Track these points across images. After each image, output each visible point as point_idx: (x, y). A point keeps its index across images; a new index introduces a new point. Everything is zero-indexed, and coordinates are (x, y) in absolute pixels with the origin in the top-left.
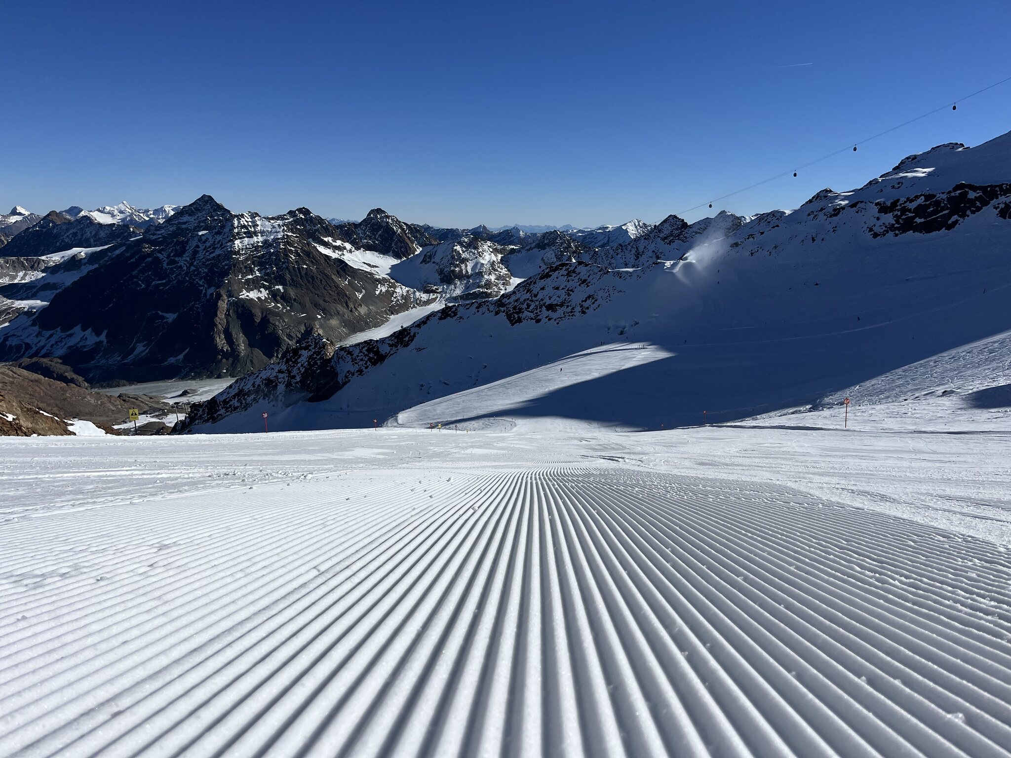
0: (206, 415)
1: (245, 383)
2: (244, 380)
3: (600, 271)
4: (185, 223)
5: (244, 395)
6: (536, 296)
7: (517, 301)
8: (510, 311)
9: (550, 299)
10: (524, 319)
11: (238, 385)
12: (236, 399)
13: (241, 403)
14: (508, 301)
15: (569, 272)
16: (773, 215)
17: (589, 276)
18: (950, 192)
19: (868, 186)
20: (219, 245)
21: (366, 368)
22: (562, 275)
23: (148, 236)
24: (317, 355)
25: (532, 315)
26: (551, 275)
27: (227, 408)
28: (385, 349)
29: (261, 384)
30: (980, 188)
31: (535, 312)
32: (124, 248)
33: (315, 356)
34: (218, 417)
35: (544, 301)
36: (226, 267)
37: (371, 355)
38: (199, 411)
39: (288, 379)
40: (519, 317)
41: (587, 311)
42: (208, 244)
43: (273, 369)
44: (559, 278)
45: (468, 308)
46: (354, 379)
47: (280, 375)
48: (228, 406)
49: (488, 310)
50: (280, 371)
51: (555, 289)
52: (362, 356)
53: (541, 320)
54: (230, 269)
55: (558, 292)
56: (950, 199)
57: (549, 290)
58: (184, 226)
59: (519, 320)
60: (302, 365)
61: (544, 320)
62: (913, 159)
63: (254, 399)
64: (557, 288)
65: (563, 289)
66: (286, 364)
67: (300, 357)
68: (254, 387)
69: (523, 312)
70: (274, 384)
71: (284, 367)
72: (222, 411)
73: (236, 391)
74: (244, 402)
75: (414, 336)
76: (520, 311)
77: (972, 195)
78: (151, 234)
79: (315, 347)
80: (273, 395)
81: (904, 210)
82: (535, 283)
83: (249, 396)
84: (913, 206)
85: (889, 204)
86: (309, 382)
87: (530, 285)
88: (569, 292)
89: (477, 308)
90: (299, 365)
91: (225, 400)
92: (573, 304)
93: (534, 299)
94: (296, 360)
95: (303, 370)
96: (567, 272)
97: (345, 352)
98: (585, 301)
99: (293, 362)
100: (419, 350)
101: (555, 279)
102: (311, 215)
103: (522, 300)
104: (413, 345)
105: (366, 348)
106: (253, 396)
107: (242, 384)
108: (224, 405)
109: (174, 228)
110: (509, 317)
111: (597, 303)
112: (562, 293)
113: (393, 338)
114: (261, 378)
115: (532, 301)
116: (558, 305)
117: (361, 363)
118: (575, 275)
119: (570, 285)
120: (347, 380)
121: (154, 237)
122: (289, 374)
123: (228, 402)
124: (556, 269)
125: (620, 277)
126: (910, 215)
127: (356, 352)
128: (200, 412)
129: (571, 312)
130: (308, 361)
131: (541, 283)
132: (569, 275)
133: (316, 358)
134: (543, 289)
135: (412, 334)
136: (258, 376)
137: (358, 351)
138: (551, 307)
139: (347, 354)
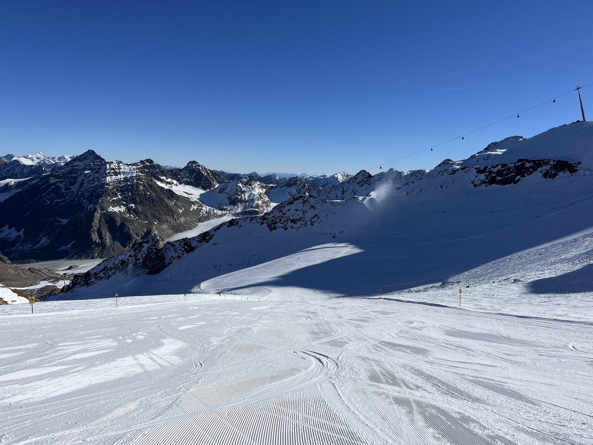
0: (83, 282)
1: (108, 262)
2: (108, 261)
3: (322, 201)
4: (77, 166)
5: (107, 270)
6: (285, 214)
7: (273, 217)
8: (269, 222)
9: (293, 216)
10: (278, 227)
11: (104, 264)
12: (102, 272)
13: (105, 275)
14: (269, 217)
15: (304, 201)
16: (419, 172)
17: (315, 204)
18: (515, 163)
19: (471, 158)
20: (97, 180)
21: (183, 255)
22: (300, 203)
23: (53, 173)
24: (153, 247)
25: (282, 225)
26: (294, 203)
27: (96, 278)
28: (194, 244)
29: (118, 263)
30: (532, 161)
31: (284, 223)
32: (38, 180)
33: (152, 247)
34: (90, 283)
35: (289, 218)
36: (101, 193)
37: (186, 247)
38: (78, 279)
39: (135, 261)
40: (274, 226)
41: (314, 224)
42: (90, 179)
43: (126, 254)
44: (298, 204)
45: (245, 221)
46: (175, 261)
47: (131, 258)
48: (97, 276)
49: (257, 222)
50: (130, 256)
51: (296, 211)
52: (180, 247)
53: (287, 228)
54: (103, 193)
55: (297, 213)
56: (516, 167)
57: (293, 211)
58: (76, 168)
59: (275, 228)
60: (144, 253)
61: (290, 229)
62: (495, 144)
63: (114, 273)
64: (297, 210)
65: (300, 211)
66: (134, 251)
67: (143, 247)
68: (114, 265)
69: (277, 223)
70: (126, 263)
71: (133, 254)
72: (93, 280)
73: (103, 267)
74: (107, 274)
75: (212, 236)
76: (276, 223)
77: (528, 165)
78: (56, 172)
79: (153, 241)
80: (125, 270)
81: (491, 172)
82: (284, 207)
83: (110, 271)
84: (495, 170)
85: (482, 168)
86: (147, 263)
87: (281, 208)
88: (304, 212)
89: (250, 220)
90: (142, 252)
91: (96, 273)
92: (306, 219)
93: (284, 216)
94: (140, 249)
95: (144, 256)
96: (303, 201)
97: (170, 245)
98: (313, 218)
99: (139, 251)
100: (215, 244)
101: (296, 205)
102: (154, 163)
103: (277, 216)
104: (211, 242)
105: (183, 243)
106: (113, 271)
107: (107, 263)
108: (95, 276)
109: (70, 168)
110: (269, 226)
111: (320, 219)
112: (300, 213)
113: (200, 237)
114: (118, 260)
115: (282, 217)
116: (297, 220)
117: (180, 251)
118: (307, 203)
119: (305, 208)
120: (171, 262)
121: (57, 174)
122: (136, 258)
123: (97, 274)
124: (297, 199)
125: (333, 205)
126: (494, 175)
127: (177, 245)
128: (80, 280)
129: (305, 224)
130: (147, 250)
131: (288, 207)
132: (304, 203)
133: (153, 248)
134: (289, 210)
135: (211, 235)
136: (116, 259)
137: (178, 244)
138: (293, 221)
139: (171, 246)
